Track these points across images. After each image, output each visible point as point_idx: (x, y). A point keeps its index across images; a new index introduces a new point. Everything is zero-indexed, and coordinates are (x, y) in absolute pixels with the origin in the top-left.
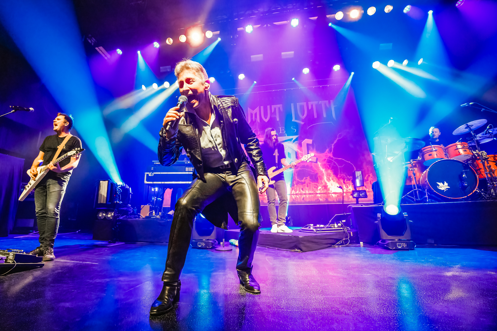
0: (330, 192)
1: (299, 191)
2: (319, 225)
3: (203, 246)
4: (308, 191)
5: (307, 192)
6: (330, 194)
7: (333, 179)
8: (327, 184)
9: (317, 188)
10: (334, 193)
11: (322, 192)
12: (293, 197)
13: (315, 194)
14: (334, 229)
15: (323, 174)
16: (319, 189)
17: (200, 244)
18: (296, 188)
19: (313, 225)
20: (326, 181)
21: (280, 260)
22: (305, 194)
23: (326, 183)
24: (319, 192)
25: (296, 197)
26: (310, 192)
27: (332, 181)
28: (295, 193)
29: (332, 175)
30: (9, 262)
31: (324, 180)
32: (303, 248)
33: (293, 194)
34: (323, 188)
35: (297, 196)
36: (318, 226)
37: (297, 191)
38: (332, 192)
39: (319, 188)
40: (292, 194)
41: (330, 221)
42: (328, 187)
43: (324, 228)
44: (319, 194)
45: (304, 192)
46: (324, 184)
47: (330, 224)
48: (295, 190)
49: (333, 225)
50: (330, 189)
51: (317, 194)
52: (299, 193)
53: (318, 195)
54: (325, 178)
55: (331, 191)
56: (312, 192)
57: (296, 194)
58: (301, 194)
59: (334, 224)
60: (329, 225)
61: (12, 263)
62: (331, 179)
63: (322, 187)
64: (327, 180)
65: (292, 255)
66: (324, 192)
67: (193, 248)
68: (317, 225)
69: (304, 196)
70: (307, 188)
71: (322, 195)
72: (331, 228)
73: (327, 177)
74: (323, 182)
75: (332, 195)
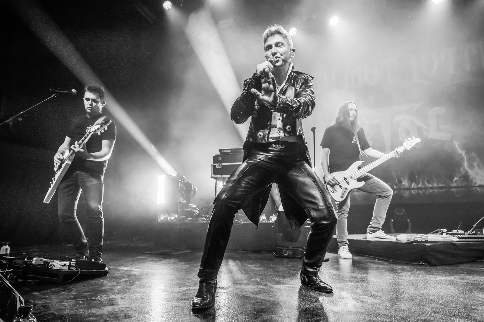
0: (473, 185)
1: (423, 184)
2: (457, 231)
3: (290, 254)
4: (437, 184)
5: (435, 185)
6: (474, 188)
7: (478, 166)
8: (468, 172)
9: (451, 180)
10: (479, 186)
11: (460, 185)
12: (413, 192)
13: (447, 188)
14: (480, 236)
15: (463, 159)
16: (456, 181)
17: (285, 253)
18: (417, 180)
19: (446, 230)
20: (467, 168)
21: (398, 274)
22: (431, 188)
23: (466, 172)
24: (454, 185)
25: (418, 193)
26: (440, 185)
27: (477, 168)
28: (416, 187)
29: (477, 159)
30: (73, 269)
31: (464, 167)
32: (433, 261)
33: (414, 189)
34: (462, 179)
35: (420, 191)
36: (455, 231)
37: (419, 184)
38: (477, 185)
39: (455, 179)
40: (412, 189)
41: (475, 226)
42: (471, 177)
43: (464, 234)
44: (455, 187)
45: (430, 186)
46: (463, 172)
47: (474, 230)
48: (416, 183)
49: (479, 231)
50: (474, 181)
51: (452, 187)
52: (423, 186)
53: (453, 189)
54: (466, 164)
55: (475, 184)
56: (443, 185)
57: (419, 189)
58: (426, 188)
59: (482, 229)
60: (472, 231)
61: (76, 270)
62: (475, 165)
63: (460, 178)
64: (469, 167)
65: (416, 269)
66: (463, 185)
67: (276, 257)
68: (453, 231)
69: (431, 191)
70: (435, 180)
71: (460, 189)
72: (477, 235)
73: (468, 163)
74: (462, 169)
75: (476, 189)
